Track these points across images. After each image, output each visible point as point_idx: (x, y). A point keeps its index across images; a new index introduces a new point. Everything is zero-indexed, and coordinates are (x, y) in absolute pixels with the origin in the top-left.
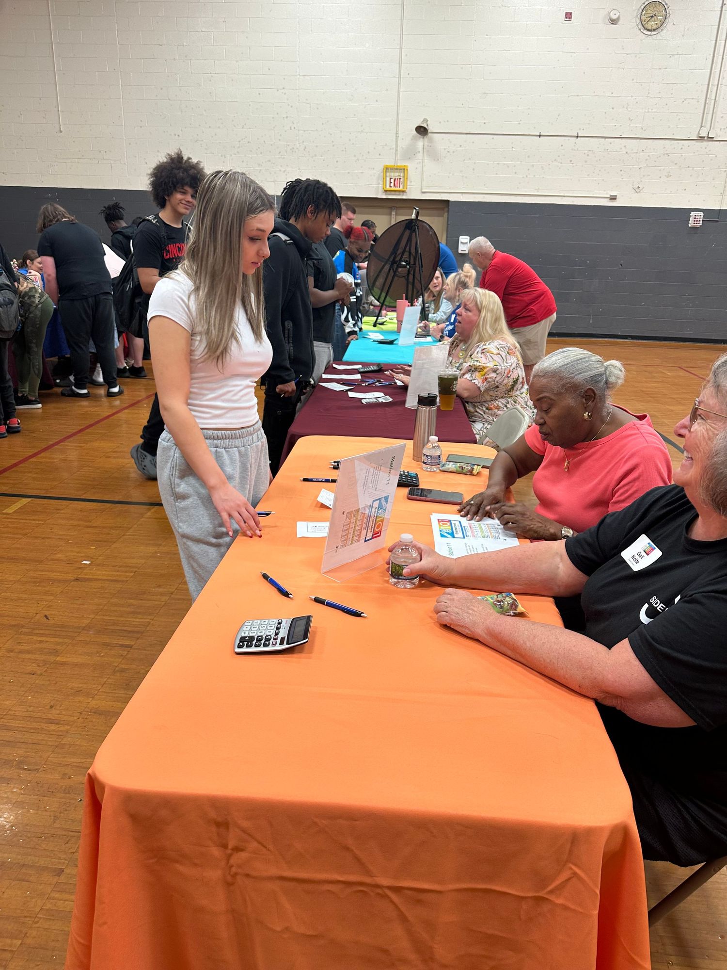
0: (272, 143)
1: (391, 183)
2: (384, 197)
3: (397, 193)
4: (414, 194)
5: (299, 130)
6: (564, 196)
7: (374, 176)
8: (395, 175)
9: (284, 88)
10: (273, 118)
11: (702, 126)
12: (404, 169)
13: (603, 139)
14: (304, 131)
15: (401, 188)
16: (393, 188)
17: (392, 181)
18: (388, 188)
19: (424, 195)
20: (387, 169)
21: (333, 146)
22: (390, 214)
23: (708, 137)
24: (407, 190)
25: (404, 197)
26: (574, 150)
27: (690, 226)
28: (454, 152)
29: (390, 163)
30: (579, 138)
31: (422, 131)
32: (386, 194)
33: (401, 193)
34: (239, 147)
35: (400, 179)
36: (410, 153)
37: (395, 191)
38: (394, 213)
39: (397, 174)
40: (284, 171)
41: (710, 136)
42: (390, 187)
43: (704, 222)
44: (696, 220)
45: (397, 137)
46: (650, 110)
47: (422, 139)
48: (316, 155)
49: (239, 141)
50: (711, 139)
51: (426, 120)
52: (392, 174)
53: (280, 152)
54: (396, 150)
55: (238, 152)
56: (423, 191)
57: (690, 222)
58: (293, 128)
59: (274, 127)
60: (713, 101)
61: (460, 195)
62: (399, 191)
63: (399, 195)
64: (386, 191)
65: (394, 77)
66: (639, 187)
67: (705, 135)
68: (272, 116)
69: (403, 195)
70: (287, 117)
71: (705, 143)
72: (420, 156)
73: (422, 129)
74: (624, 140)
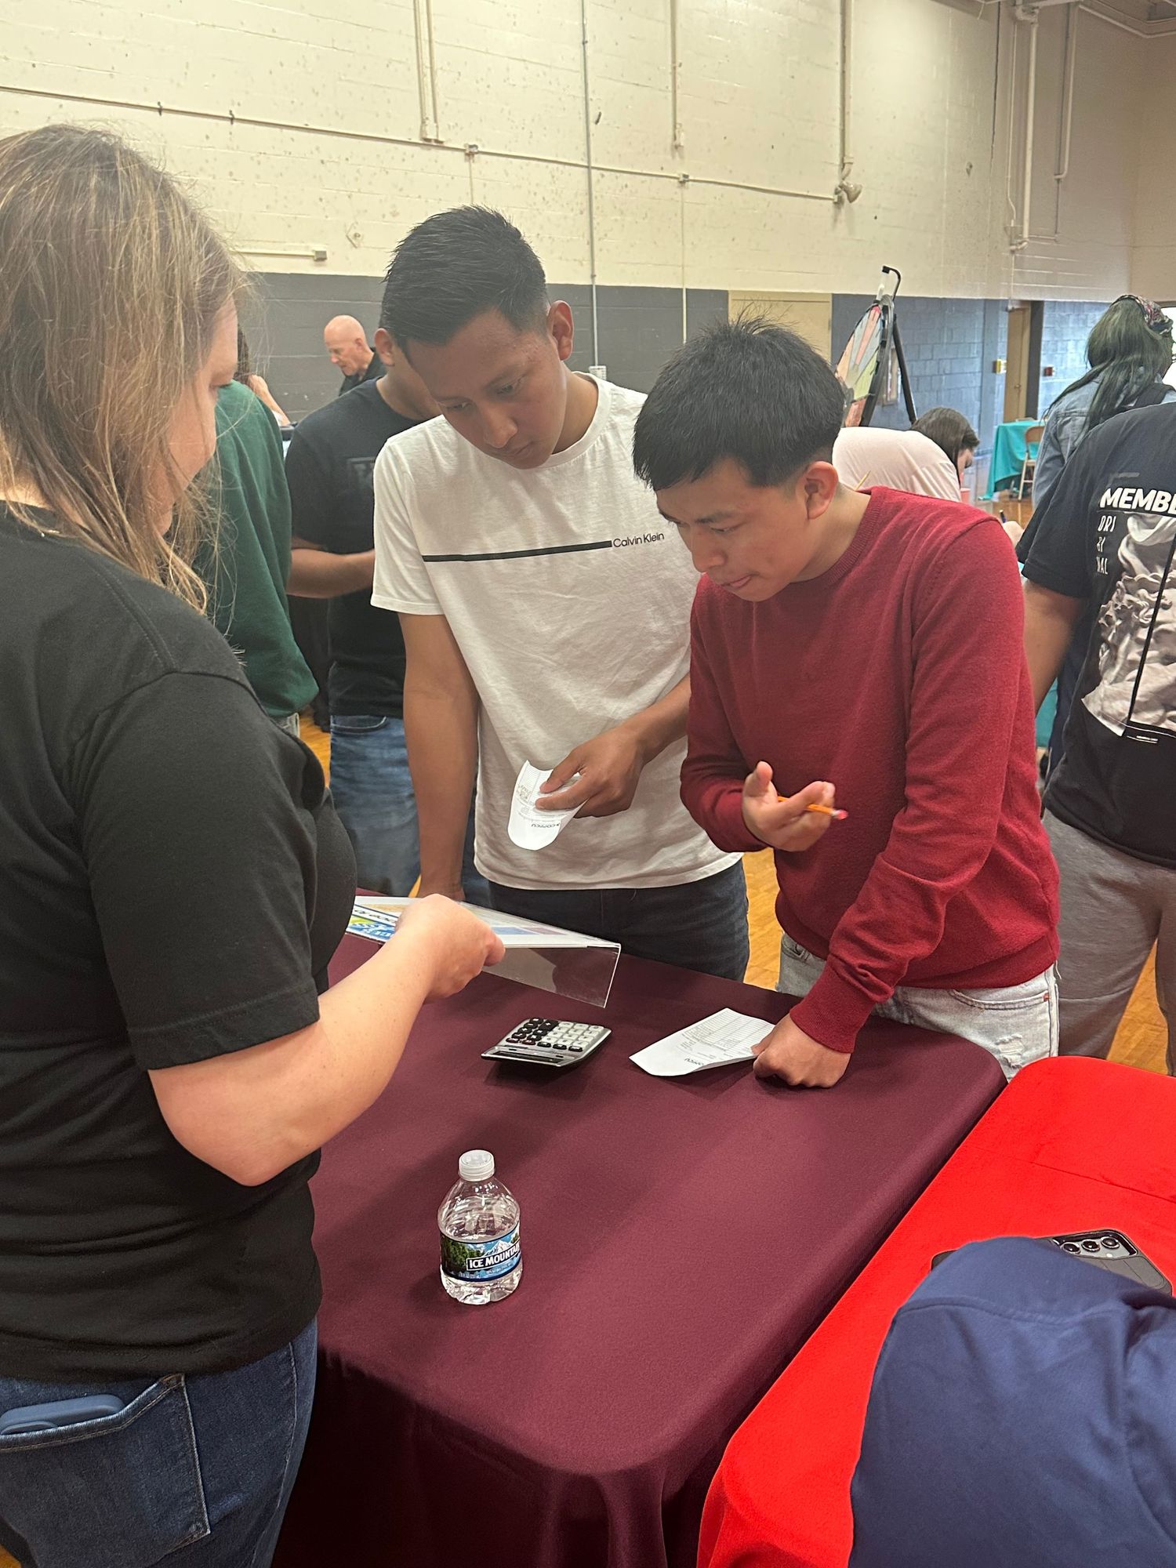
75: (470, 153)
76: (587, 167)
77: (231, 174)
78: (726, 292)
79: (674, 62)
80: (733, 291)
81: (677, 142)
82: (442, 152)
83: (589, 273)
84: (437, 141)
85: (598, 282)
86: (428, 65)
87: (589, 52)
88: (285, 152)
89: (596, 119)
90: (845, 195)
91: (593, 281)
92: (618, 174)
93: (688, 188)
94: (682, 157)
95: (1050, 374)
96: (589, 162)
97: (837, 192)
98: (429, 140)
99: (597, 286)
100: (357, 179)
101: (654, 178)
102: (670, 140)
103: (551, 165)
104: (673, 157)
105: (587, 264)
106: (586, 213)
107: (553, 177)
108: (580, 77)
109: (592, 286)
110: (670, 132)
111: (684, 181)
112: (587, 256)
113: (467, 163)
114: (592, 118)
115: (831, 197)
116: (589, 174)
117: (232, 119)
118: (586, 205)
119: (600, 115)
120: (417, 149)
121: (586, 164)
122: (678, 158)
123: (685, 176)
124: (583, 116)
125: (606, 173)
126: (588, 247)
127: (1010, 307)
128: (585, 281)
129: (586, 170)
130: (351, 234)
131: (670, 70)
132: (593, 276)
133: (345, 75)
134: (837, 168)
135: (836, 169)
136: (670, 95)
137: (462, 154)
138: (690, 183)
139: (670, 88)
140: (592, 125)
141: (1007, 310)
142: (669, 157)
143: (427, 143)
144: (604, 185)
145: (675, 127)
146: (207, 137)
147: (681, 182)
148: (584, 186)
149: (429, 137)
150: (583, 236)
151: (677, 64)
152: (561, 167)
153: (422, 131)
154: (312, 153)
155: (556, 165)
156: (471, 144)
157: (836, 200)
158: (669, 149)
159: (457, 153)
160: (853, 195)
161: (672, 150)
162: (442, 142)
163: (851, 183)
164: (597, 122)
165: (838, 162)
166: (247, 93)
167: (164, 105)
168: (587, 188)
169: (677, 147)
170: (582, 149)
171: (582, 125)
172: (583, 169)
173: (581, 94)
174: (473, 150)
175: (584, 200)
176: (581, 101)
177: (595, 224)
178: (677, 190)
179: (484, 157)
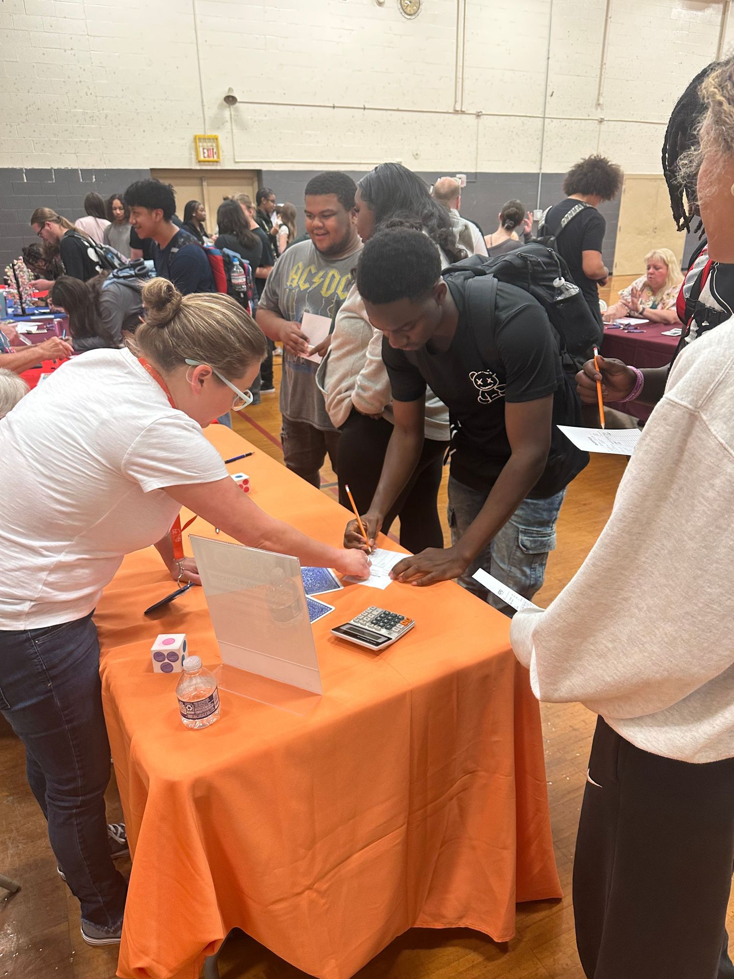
0: (66, 110)
1: (204, 153)
2: (198, 168)
3: (211, 163)
4: (227, 164)
5: (96, 97)
6: (360, 164)
7: (186, 146)
8: (208, 145)
9: (72, 49)
10: (64, 82)
11: (456, 102)
12: (215, 139)
13: (384, 111)
14: (103, 97)
15: (215, 158)
16: (207, 159)
17: (205, 151)
18: (202, 158)
19: (237, 165)
20: (197, 139)
21: (138, 114)
22: (202, 185)
23: (461, 111)
24: (221, 161)
25: (219, 168)
26: (364, 121)
28: (260, 122)
29: (200, 133)
31: (230, 100)
32: (200, 165)
33: (215, 163)
34: (27, 115)
35: (213, 149)
36: (218, 123)
37: (209, 162)
38: (205, 183)
39: (209, 144)
40: (86, 142)
41: (463, 110)
42: (204, 157)
43: (469, 184)
45: (203, 106)
47: (228, 109)
48: (119, 125)
49: (27, 108)
50: (463, 112)
51: (230, 90)
52: (205, 144)
53: (78, 121)
54: (204, 120)
55: (26, 120)
56: (237, 160)
58: (89, 94)
59: (67, 93)
60: (461, 80)
61: (271, 164)
62: (213, 162)
63: (213, 165)
64: (199, 162)
65: (192, 43)
66: (417, 154)
67: (458, 108)
68: (63, 80)
69: (217, 165)
70: (80, 82)
71: (460, 115)
72: (228, 125)
73: (231, 99)
74: (400, 112)
75: (478, 115)
76: (544, 118)
77: (362, 131)
79: (602, 62)
81: (599, 102)
82: (464, 116)
83: (539, 167)
85: (543, 171)
86: (461, 77)
87: (550, 63)
88: (388, 120)
89: (551, 94)
91: (540, 171)
92: (561, 120)
93: (603, 124)
94: (602, 109)
96: (544, 115)
98: (458, 111)
99: (542, 174)
100: (420, 130)
101: (583, 121)
102: (595, 102)
103: (522, 118)
104: (597, 109)
105: (538, 163)
106: (540, 140)
107: (523, 124)
108: (544, 76)
109: (539, 174)
110: (596, 98)
111: (601, 121)
112: (539, 159)
113: (477, 120)
114: (549, 93)
116: (544, 121)
117: (365, 109)
118: (541, 135)
119: (553, 92)
120: (451, 115)
122: (599, 110)
123: (603, 119)
124: (544, 94)
125: (553, 120)
126: (539, 155)
128: (536, 171)
129: (542, 119)
130: (415, 154)
131: (600, 67)
132: (541, 169)
136: (598, 80)
137: (475, 116)
138: (605, 122)
139: (598, 76)
140: (548, 98)
142: (594, 110)
143: (456, 112)
144: (550, 125)
145: (599, 95)
146: (353, 117)
147: (599, 122)
148: (540, 127)
150: (537, 150)
152: (528, 118)
153: (455, 107)
155: (525, 118)
156: (479, 111)
158: (594, 106)
159: (471, 116)
161: (596, 105)
164: (552, 95)
166: (372, 97)
167: (336, 105)
168: (542, 127)
169: (599, 104)
170: (542, 109)
171: (543, 98)
172: (540, 119)
173: (544, 83)
174: (480, 114)
175: (540, 134)
176: (543, 87)
177: (544, 144)
178: (598, 126)
179: (485, 116)
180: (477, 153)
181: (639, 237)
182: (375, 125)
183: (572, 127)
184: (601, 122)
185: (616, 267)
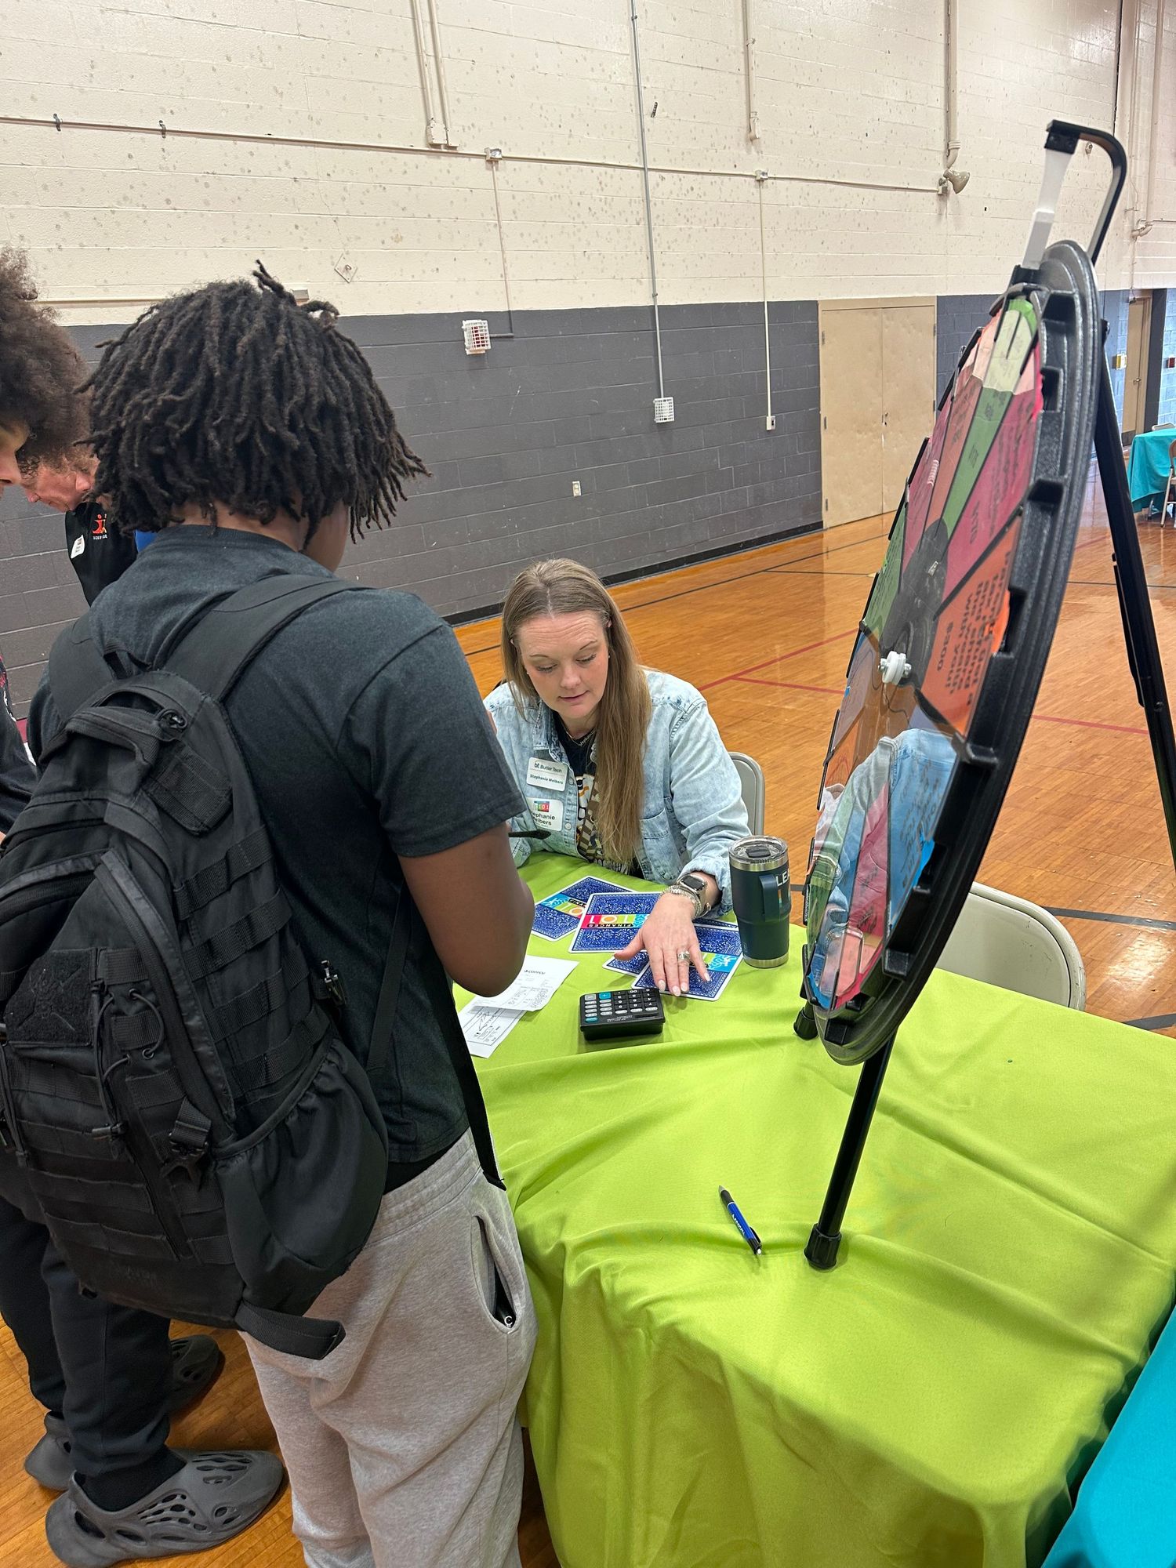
11: (428, 120)
13: (230, 143)
26: (168, 170)
27: (468, 353)
30: (168, 137)
41: (452, 144)
43: (498, 343)
44: (475, 338)
46: (315, 72)
50: (451, 150)
57: (466, 344)
60: (432, 60)
66: (347, 268)
67: (439, 139)
71: (445, 161)
74: (278, 146)
75: (493, 159)
76: (644, 169)
77: (168, 201)
78: (814, 305)
79: (746, 38)
80: (823, 301)
81: (752, 134)
82: (454, 160)
83: (650, 292)
84: (447, 147)
85: (659, 303)
86: (431, 53)
87: (639, 31)
88: (242, 170)
89: (651, 110)
90: (951, 184)
91: (655, 301)
92: (681, 175)
93: (767, 187)
94: (759, 152)
95: (1172, 366)
96: (645, 163)
97: (941, 183)
98: (438, 146)
99: (659, 306)
100: (344, 199)
101: (726, 178)
102: (744, 131)
103: (596, 169)
104: (749, 151)
105: (647, 282)
106: (644, 223)
107: (601, 183)
108: (629, 61)
109: (653, 306)
110: (745, 124)
111: (762, 179)
112: (647, 274)
113: (490, 172)
114: (647, 108)
115: (935, 189)
116: (646, 178)
117: (164, 132)
118: (642, 213)
119: (656, 107)
120: (423, 157)
121: (642, 166)
122: (754, 152)
123: (764, 174)
124: (635, 109)
125: (667, 175)
126: (646, 264)
127: (1131, 298)
128: (644, 301)
129: (641, 172)
130: (342, 265)
131: (742, 50)
132: (655, 295)
133: (318, 69)
134: (942, 155)
135: (940, 158)
136: (742, 79)
137: (482, 162)
138: (770, 181)
139: (743, 71)
140: (647, 119)
141: (1127, 301)
142: (743, 151)
143: (434, 149)
144: (663, 188)
145: (749, 116)
146: (130, 156)
147: (758, 181)
148: (639, 193)
149: (435, 142)
150: (641, 251)
151: (751, 41)
152: (610, 170)
153: (427, 134)
154: (280, 169)
155: (603, 169)
156: (492, 148)
157: (940, 192)
158: (742, 143)
159: (474, 160)
160: (960, 183)
161: (747, 141)
162: (455, 148)
163: (957, 169)
164: (654, 113)
165: (942, 147)
166: (182, 96)
167: (62, 118)
168: (641, 193)
169: (752, 139)
170: (636, 148)
171: (634, 119)
172: (638, 171)
173: (631, 80)
174: (498, 155)
175: (640, 208)
176: (631, 93)
177: (654, 235)
178: (754, 190)
179: (508, 163)
180: (504, 261)
181: (858, 436)
182: (207, 185)
183: (705, 194)
184: (761, 181)
185: (827, 509)
